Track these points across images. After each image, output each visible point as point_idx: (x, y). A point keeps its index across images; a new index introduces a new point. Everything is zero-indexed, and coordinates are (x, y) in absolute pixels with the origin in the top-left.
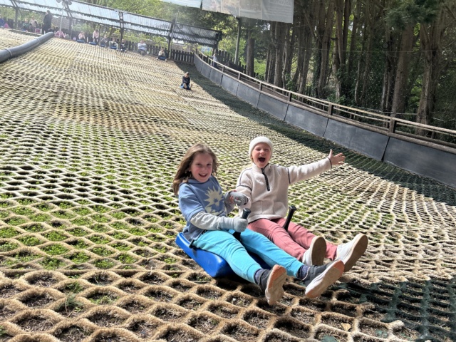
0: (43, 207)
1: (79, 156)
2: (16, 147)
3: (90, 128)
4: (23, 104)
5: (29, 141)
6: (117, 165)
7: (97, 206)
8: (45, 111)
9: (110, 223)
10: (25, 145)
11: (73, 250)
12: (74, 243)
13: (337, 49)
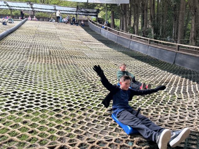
0: (20, 113)
1: (37, 82)
2: (11, 81)
3: (43, 66)
4: (15, 57)
5: (16, 77)
6: (53, 84)
7: (43, 110)
8: (24, 60)
9: (48, 118)
10: (14, 79)
11: (31, 136)
12: (31, 132)
13: (151, 12)
